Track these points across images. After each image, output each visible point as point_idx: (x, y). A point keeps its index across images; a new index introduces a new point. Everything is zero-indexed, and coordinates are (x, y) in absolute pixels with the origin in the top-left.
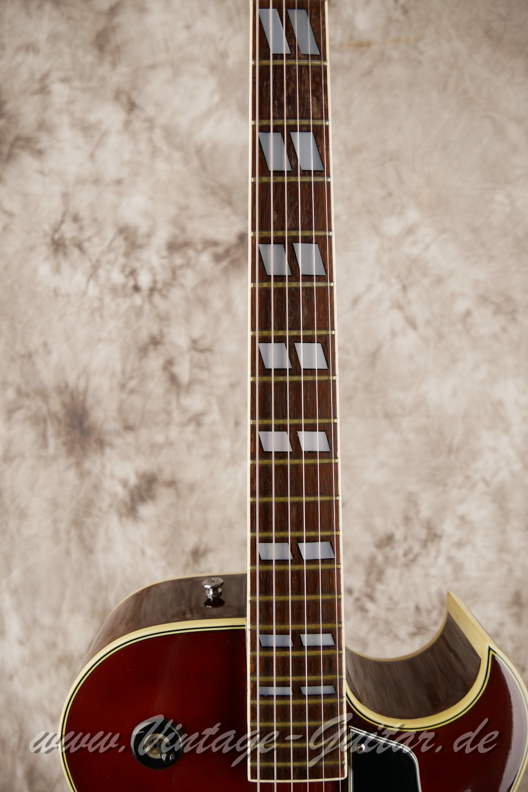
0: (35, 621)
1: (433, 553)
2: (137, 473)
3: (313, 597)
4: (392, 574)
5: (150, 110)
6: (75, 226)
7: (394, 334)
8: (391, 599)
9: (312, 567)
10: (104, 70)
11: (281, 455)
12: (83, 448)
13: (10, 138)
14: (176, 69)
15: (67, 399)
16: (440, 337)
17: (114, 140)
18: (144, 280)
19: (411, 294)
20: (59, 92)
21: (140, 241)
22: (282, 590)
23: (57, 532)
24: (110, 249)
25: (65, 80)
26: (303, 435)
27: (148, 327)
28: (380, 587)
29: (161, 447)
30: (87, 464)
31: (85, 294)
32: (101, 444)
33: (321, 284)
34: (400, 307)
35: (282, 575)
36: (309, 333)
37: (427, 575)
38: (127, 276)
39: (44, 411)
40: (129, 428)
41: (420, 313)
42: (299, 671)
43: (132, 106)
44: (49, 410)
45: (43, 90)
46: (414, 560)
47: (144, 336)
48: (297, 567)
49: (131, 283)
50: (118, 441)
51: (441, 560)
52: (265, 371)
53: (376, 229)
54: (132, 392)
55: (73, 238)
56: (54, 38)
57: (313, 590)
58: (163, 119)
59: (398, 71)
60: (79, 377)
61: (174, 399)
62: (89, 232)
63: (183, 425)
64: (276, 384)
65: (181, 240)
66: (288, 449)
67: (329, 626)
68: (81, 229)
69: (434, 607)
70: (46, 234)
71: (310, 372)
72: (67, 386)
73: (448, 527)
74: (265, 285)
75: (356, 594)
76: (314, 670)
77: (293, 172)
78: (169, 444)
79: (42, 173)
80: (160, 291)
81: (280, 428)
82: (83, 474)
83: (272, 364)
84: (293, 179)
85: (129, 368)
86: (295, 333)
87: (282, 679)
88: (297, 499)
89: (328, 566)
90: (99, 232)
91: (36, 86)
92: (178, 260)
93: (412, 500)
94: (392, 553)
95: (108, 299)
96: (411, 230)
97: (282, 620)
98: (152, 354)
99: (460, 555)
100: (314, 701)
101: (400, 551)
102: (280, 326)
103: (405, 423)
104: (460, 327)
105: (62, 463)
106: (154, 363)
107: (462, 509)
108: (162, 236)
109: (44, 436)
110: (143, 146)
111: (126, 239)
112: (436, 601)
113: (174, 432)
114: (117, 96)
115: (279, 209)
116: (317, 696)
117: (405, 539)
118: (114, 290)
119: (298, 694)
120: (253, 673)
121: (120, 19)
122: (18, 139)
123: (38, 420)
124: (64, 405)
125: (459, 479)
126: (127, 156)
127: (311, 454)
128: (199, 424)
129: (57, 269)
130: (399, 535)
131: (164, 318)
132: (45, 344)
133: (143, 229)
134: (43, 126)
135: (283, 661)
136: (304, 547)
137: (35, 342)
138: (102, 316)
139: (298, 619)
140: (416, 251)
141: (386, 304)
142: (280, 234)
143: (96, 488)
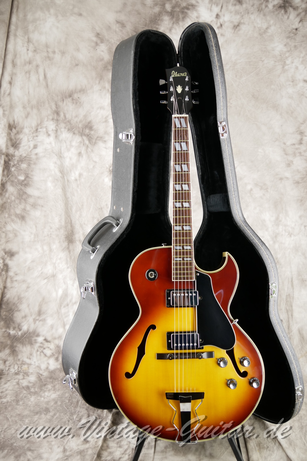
3: (186, 238)
9: (186, 231)
11: (179, 208)
13: (95, 137)
22: (180, 236)
26: (184, 203)
33: (187, 173)
35: (180, 233)
36: (185, 182)
42: (183, 254)
48: (183, 231)
52: (176, 190)
57: (186, 236)
64: (178, 193)
66: (181, 206)
67: (190, 244)
70: (107, 168)
71: (185, 190)
74: (176, 173)
76: (187, 254)
77: (181, 151)
79: (106, 148)
81: (179, 202)
83: (177, 189)
84: (181, 152)
86: (182, 183)
87: (180, 256)
88: (183, 217)
89: (190, 231)
91: (104, 120)
97: (180, 243)
100: (187, 261)
102: (179, 181)
115: (179, 158)
116: (188, 260)
119: (183, 260)
120: (174, 255)
122: (98, 137)
127: (186, 207)
135: (180, 252)
136: (184, 227)
139: (183, 243)
142: (179, 163)
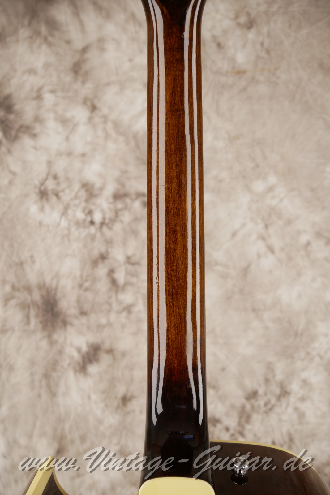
0: (15, 442)
1: (284, 405)
2: (87, 344)
4: (256, 417)
5: (105, 111)
6: (55, 182)
7: (259, 256)
8: (255, 435)
10: (77, 86)
12: (53, 326)
14: (122, 86)
15: (44, 293)
16: (290, 259)
17: (82, 129)
18: (97, 217)
19: (271, 230)
20: (49, 99)
21: (95, 192)
23: (33, 381)
24: (76, 197)
25: (53, 91)
27: (98, 247)
28: (248, 427)
29: (104, 326)
30: (55, 336)
31: (59, 225)
32: (65, 323)
34: (263, 239)
37: (280, 420)
38: (86, 215)
39: (29, 300)
40: (83, 313)
41: (277, 243)
43: (94, 108)
44: (32, 300)
45: (39, 97)
46: (271, 409)
47: (96, 253)
49: (89, 219)
50: (76, 322)
51: (290, 410)
53: (248, 188)
54: (86, 290)
55: (53, 190)
56: (47, 66)
58: (113, 116)
59: (263, 89)
60: (52, 279)
61: (114, 295)
62: (63, 186)
63: (119, 312)
65: (122, 192)
68: (58, 184)
69: (285, 443)
72: (44, 284)
73: (295, 387)
75: (232, 431)
78: (110, 324)
80: (107, 225)
82: (52, 343)
85: (85, 274)
90: (70, 186)
92: (120, 205)
93: (270, 367)
94: (256, 404)
95: (73, 229)
96: (271, 189)
98: (101, 265)
99: (303, 407)
101: (262, 402)
103: (266, 316)
104: (303, 252)
105: (39, 335)
106: (102, 271)
107: (304, 375)
108: (110, 189)
109: (28, 317)
110: (100, 133)
111: (87, 191)
112: (286, 438)
113: (113, 317)
114: (85, 101)
117: (266, 394)
118: (78, 224)
121: (88, 55)
123: (24, 306)
124: (42, 297)
125: (302, 354)
126: (89, 139)
128: (130, 312)
129: (42, 209)
130: (261, 391)
131: (109, 242)
132: (32, 257)
133: (98, 185)
134: (37, 119)
137: (25, 255)
138: (69, 240)
140: (274, 202)
141: (254, 237)
143: (60, 352)
